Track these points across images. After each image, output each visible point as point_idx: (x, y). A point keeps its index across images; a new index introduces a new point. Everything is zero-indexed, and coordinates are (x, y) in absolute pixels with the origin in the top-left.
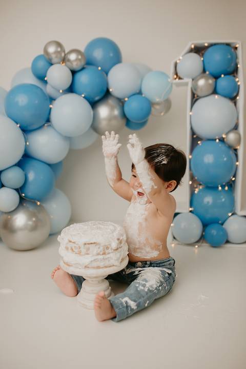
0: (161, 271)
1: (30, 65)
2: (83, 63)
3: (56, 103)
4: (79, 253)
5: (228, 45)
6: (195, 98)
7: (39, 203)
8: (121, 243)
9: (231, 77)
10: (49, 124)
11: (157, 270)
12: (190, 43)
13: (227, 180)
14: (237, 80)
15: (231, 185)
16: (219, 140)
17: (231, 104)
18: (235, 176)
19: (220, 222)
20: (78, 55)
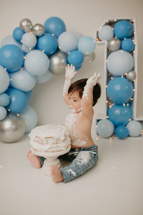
0: (90, 153)
1: (12, 34)
2: (43, 32)
3: (28, 55)
4: (42, 143)
5: (128, 20)
6: (109, 52)
7: (18, 115)
8: (66, 137)
9: (130, 40)
10: (24, 68)
11: (87, 152)
12: (106, 20)
13: (128, 100)
14: (133, 41)
15: (131, 103)
16: (124, 76)
17: (130, 55)
18: (132, 98)
19: (124, 124)
20: (40, 27)
